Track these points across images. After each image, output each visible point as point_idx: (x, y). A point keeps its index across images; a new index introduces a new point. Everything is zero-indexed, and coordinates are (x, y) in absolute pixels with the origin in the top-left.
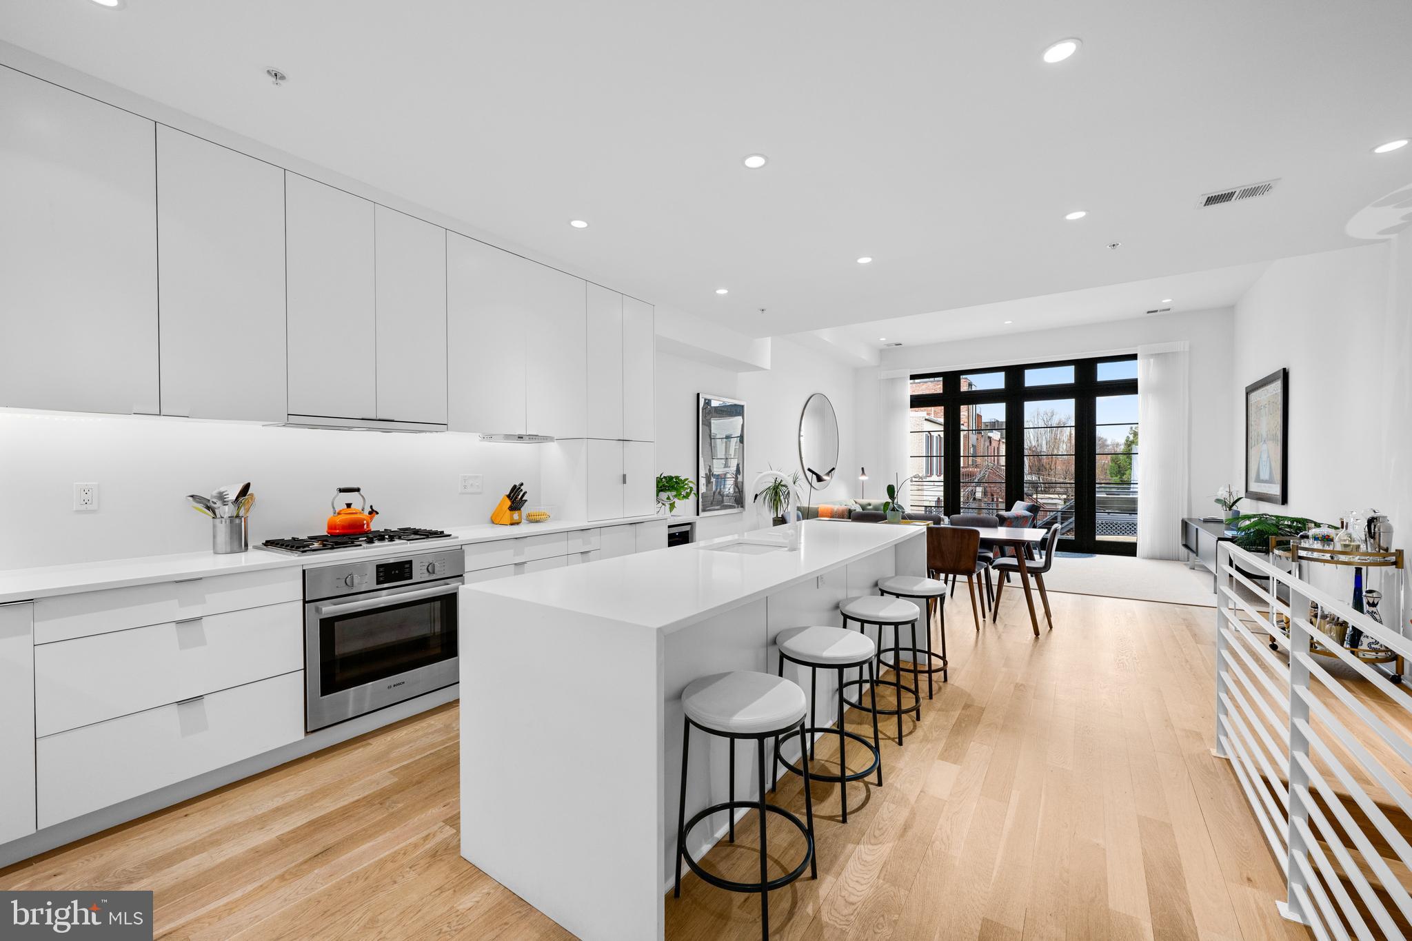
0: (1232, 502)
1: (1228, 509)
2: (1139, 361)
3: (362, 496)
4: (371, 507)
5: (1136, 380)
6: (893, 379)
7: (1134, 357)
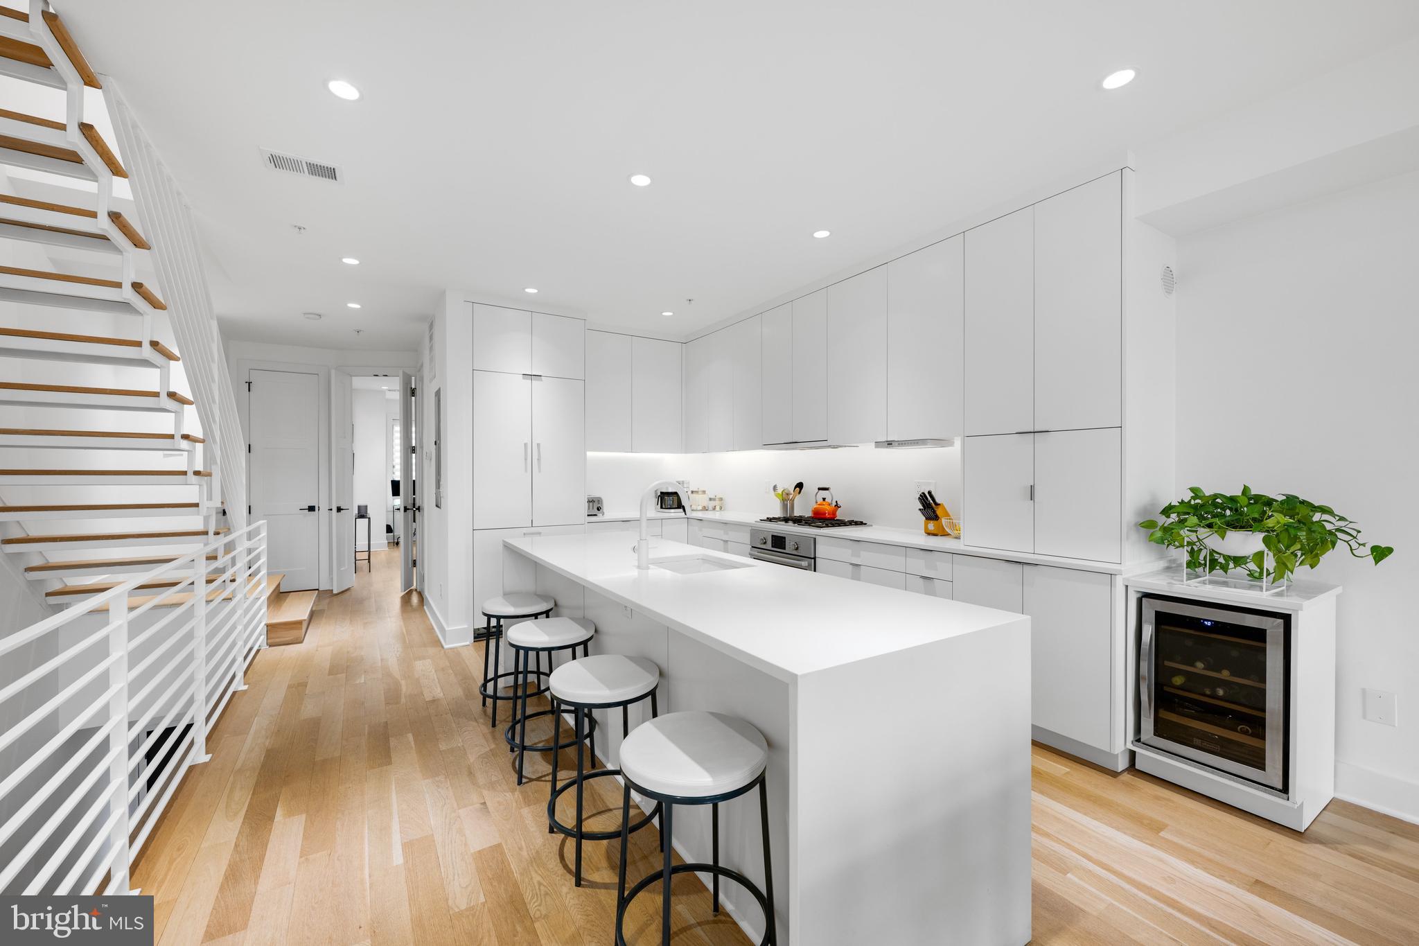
3: (831, 494)
4: (836, 502)
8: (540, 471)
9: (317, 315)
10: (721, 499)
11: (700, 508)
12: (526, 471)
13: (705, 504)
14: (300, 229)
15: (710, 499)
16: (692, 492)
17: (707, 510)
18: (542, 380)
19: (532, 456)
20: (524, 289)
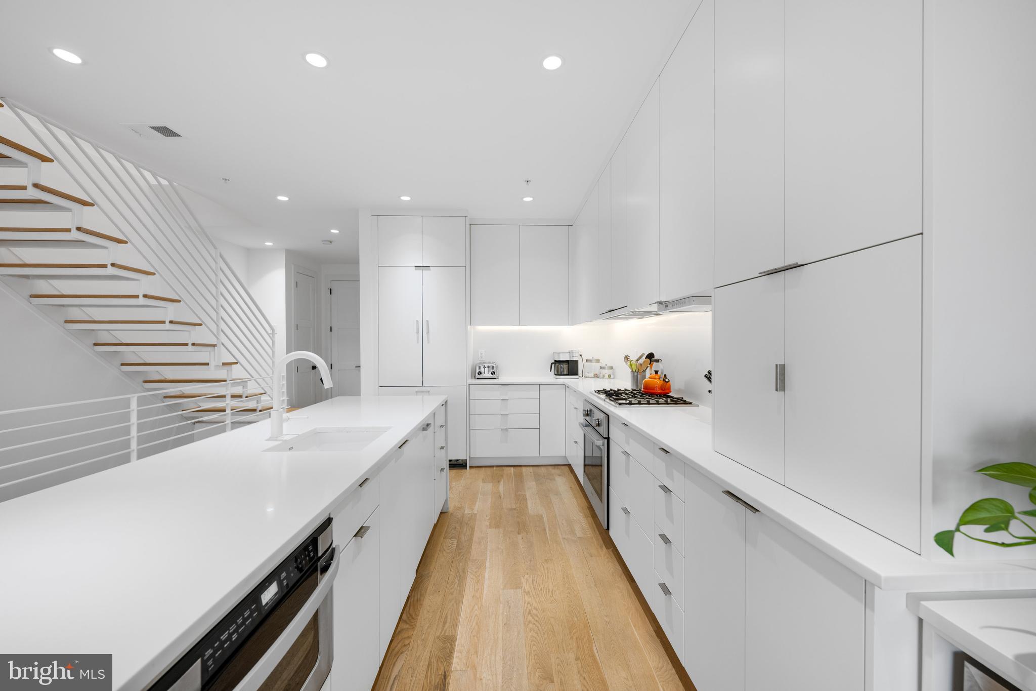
8: (429, 342)
9: (329, 241)
10: (611, 368)
11: (592, 375)
12: (418, 342)
13: (597, 372)
14: (226, 180)
15: (601, 368)
16: (587, 360)
17: (598, 377)
18: (430, 270)
19: (423, 330)
20: (399, 197)
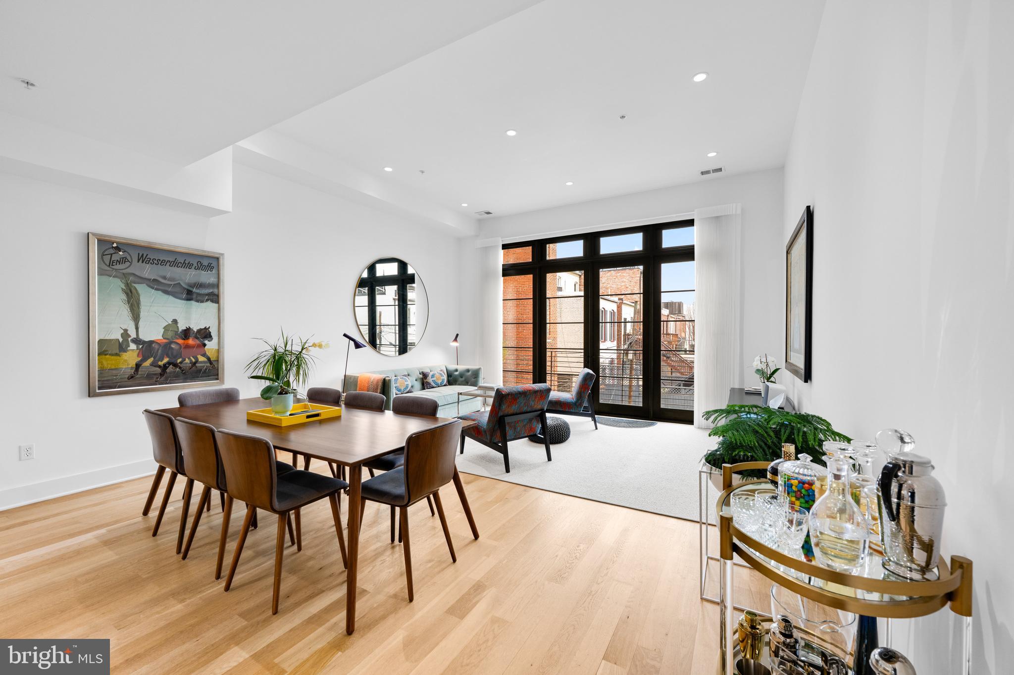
0: (769, 373)
1: (766, 381)
2: (695, 228)
5: (693, 246)
6: (486, 247)
7: (690, 223)
